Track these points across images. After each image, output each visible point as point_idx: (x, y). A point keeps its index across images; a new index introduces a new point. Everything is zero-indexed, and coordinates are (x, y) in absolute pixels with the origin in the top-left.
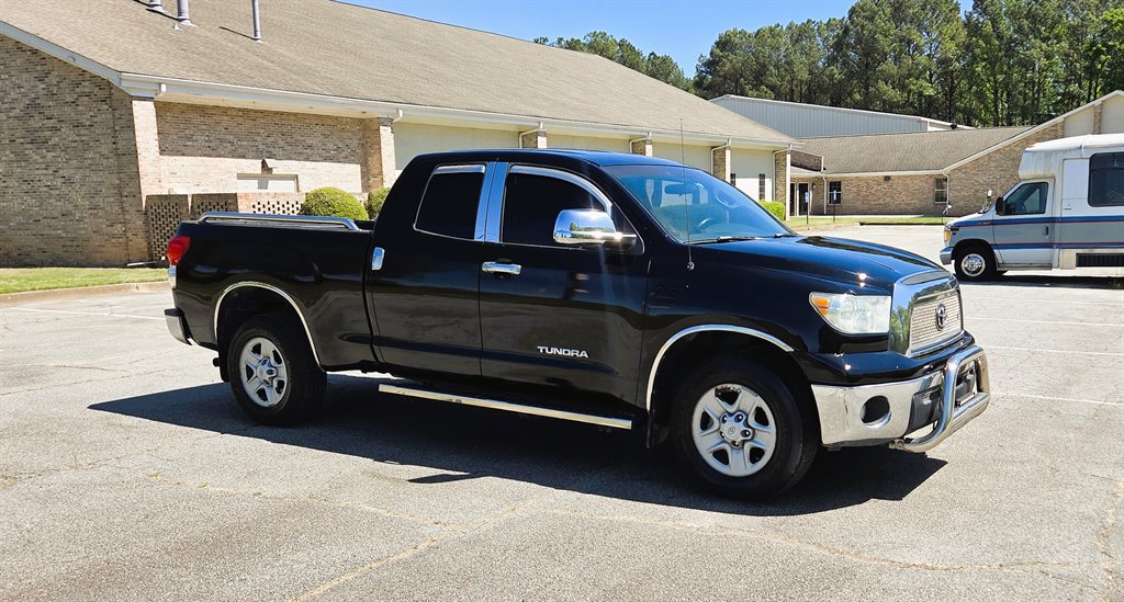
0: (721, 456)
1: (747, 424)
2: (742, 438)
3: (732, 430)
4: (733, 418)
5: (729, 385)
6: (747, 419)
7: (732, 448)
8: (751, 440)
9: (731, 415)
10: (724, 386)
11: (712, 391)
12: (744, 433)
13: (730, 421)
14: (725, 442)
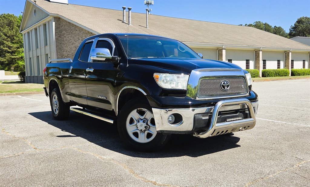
0: (136, 134)
1: (147, 124)
2: (144, 129)
3: (141, 125)
4: (142, 121)
5: (142, 109)
6: (147, 122)
7: (140, 132)
8: (148, 130)
9: (142, 120)
10: (141, 109)
11: (136, 110)
12: (146, 127)
13: (141, 122)
14: (138, 129)
